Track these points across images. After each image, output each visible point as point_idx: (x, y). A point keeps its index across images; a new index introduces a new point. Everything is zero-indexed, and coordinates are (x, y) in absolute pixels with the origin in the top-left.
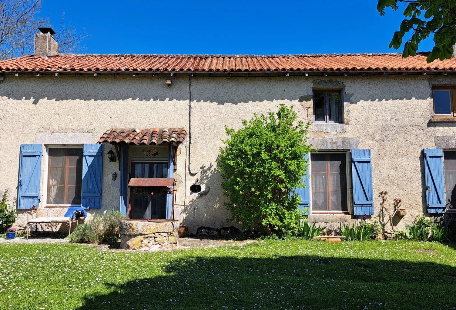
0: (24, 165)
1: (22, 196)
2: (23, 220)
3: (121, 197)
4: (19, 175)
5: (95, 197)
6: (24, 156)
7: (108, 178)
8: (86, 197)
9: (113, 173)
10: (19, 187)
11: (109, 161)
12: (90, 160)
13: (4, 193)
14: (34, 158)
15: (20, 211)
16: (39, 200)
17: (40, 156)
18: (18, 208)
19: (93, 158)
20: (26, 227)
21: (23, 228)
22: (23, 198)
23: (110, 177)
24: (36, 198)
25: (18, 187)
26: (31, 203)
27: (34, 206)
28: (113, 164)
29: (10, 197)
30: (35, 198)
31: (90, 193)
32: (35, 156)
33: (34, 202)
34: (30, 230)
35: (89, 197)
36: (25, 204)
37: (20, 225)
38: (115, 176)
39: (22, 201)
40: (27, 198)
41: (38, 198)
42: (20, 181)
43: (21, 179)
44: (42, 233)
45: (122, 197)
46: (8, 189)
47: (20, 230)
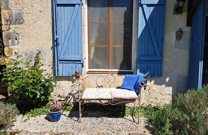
0: (59, 17)
1: (60, 59)
2: (63, 89)
3: (200, 62)
4: (54, 32)
5: (155, 62)
6: (59, 5)
7: (170, 37)
8: (144, 62)
9: (178, 29)
10: (56, 48)
11: (172, 13)
12: (149, 11)
13: (36, 55)
14: (72, 8)
15: (59, 78)
16: (82, 64)
17: (80, 4)
18: (57, 75)
19: (152, 9)
20: (67, 98)
21: (64, 99)
22: (61, 62)
23: (173, 35)
24: (79, 61)
25: (53, 48)
26: (72, 68)
27: (76, 72)
28: (178, 17)
29: (44, 60)
30: (77, 62)
31: (148, 56)
32: (74, 5)
33: (76, 67)
34: (72, 101)
35: (147, 62)
36: (64, 69)
37: (60, 95)
38: (180, 34)
39: (60, 66)
40: (67, 62)
41: (81, 62)
42: (55, 39)
43: (57, 37)
44: (88, 104)
45: (202, 62)
46: (41, 50)
47: (59, 100)
